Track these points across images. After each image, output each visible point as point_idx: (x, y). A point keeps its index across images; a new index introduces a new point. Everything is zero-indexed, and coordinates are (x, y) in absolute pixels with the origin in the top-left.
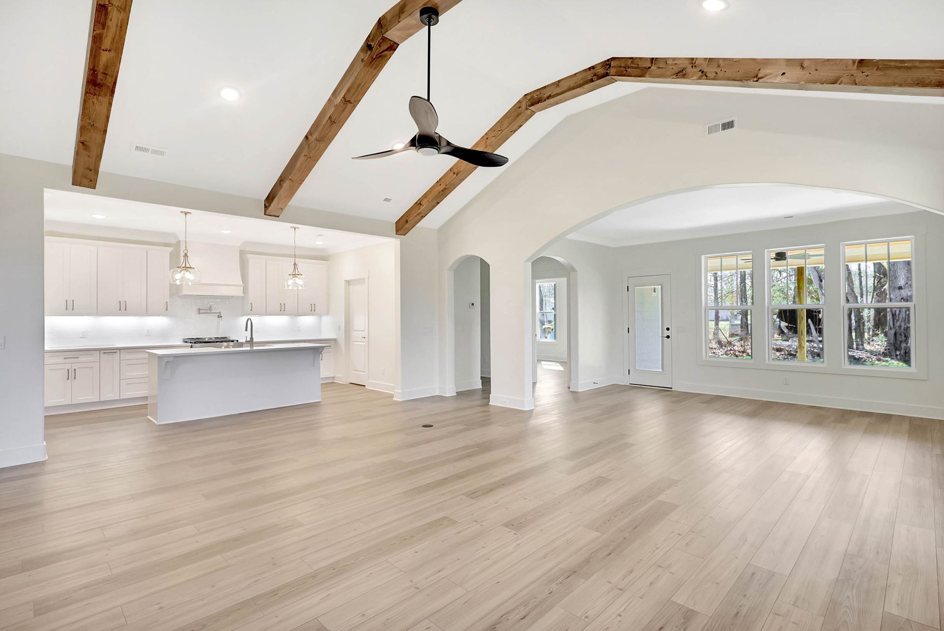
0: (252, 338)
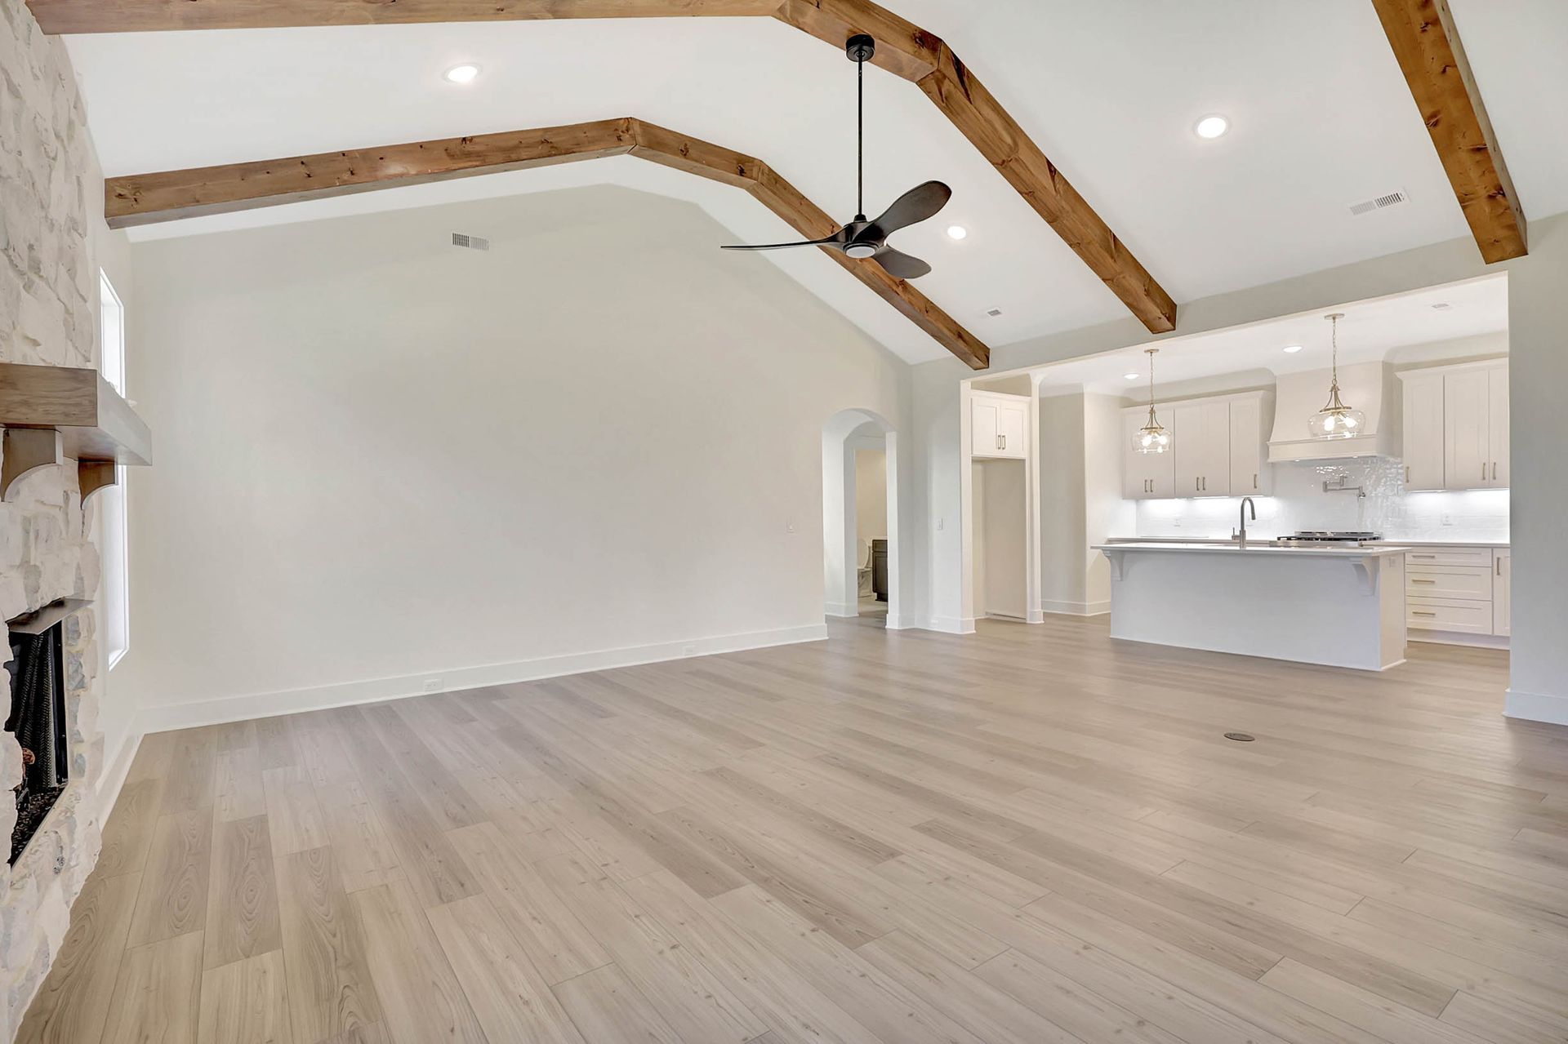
0: (1243, 532)
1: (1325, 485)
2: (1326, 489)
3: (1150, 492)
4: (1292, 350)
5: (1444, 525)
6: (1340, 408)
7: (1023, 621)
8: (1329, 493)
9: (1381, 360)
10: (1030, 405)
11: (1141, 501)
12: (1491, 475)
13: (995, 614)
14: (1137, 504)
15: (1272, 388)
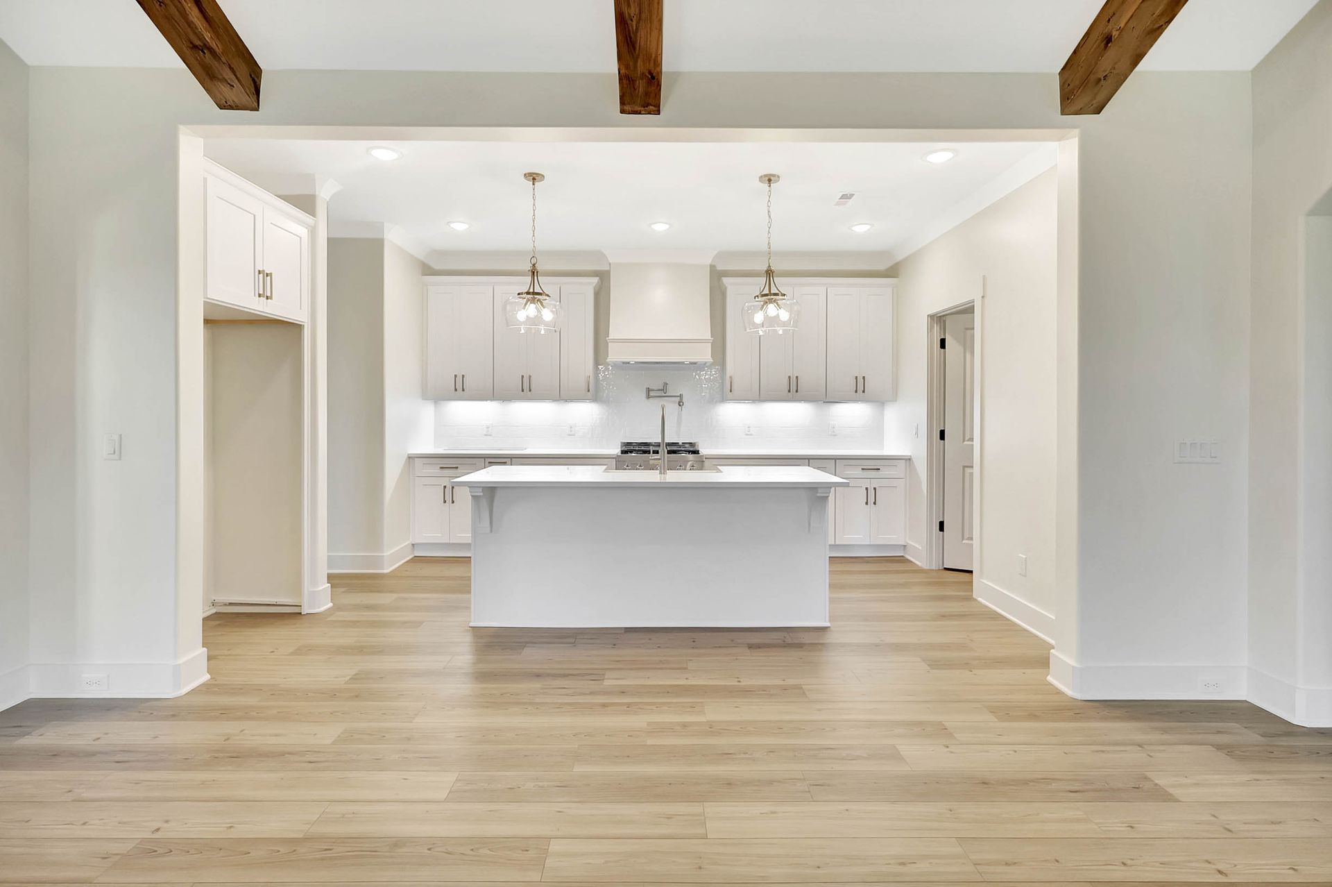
1: (649, 390)
2: (648, 397)
3: (460, 389)
4: (660, 227)
5: (747, 435)
6: (776, 294)
7: (296, 610)
8: (651, 399)
9: (709, 261)
10: (313, 232)
11: (442, 402)
12: (795, 389)
13: (231, 604)
14: (435, 407)
15: (603, 277)
